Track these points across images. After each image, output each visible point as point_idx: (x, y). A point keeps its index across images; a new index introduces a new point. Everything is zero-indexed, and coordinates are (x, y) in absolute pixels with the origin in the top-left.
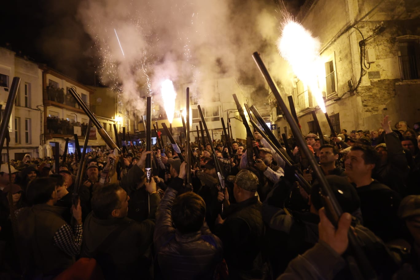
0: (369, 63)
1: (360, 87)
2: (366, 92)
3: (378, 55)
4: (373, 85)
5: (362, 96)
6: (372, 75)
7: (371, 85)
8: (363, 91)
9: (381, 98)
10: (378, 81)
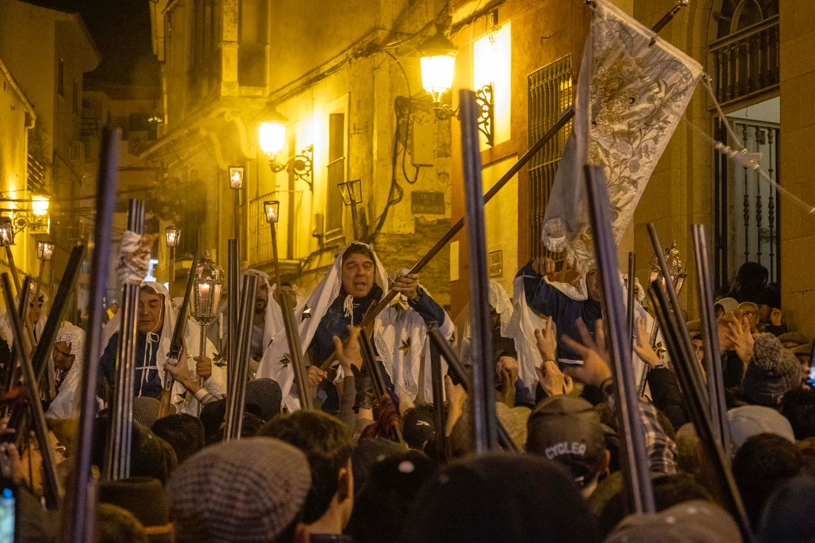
0: (417, 167)
1: (384, 234)
2: (399, 251)
3: (445, 144)
4: (421, 232)
5: (386, 261)
6: (421, 202)
7: (416, 231)
8: (390, 248)
9: (440, 272)
10: (436, 223)
